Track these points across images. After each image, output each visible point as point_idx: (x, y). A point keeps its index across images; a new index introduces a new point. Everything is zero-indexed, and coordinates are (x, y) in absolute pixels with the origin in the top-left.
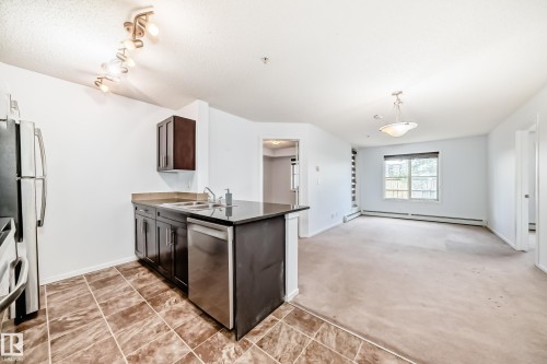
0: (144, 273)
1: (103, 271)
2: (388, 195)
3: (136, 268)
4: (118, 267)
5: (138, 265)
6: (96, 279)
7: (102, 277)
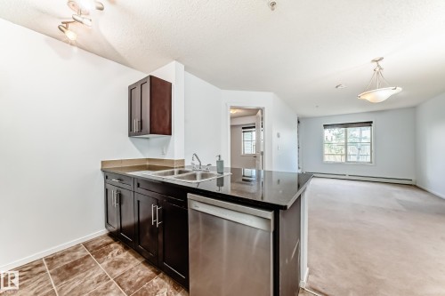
0: (118, 252)
1: (68, 251)
2: (327, 159)
3: (107, 244)
4: (86, 244)
5: (110, 240)
6: (60, 264)
7: (67, 260)
